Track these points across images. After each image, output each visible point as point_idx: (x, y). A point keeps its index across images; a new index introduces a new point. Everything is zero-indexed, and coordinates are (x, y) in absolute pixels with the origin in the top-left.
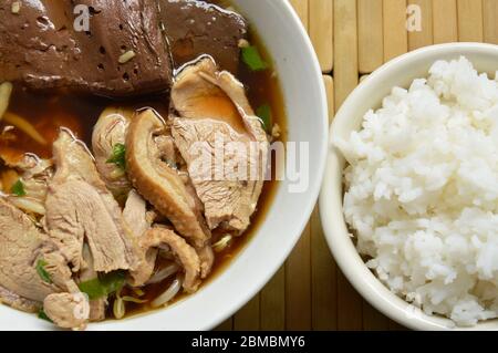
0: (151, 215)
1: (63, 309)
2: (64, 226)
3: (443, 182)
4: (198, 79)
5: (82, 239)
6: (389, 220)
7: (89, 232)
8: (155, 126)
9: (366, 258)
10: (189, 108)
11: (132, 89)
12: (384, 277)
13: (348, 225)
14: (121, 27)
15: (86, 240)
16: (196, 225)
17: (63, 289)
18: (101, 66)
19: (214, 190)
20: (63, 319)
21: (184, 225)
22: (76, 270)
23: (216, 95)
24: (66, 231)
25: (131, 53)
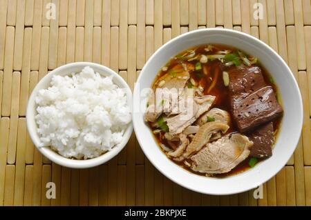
3: (74, 121)
6: (75, 144)
9: (83, 158)
12: (92, 157)
13: (69, 158)
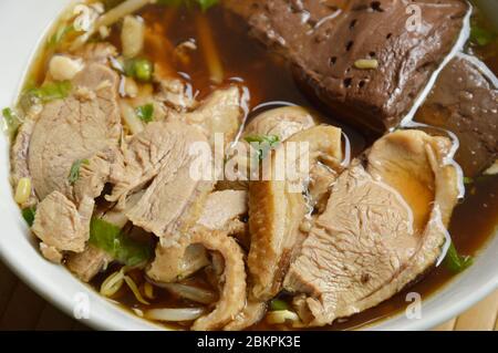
0: (238, 225)
1: (53, 215)
2: (143, 153)
4: (420, 150)
5: (146, 179)
7: (159, 179)
8: (331, 152)
10: (382, 170)
11: (343, 99)
14: (389, 36)
15: (148, 183)
16: (272, 268)
17: (76, 199)
18: (334, 60)
19: (326, 255)
20: (43, 224)
21: (259, 255)
22: (108, 198)
23: (423, 183)
24: (139, 160)
25: (374, 63)
